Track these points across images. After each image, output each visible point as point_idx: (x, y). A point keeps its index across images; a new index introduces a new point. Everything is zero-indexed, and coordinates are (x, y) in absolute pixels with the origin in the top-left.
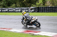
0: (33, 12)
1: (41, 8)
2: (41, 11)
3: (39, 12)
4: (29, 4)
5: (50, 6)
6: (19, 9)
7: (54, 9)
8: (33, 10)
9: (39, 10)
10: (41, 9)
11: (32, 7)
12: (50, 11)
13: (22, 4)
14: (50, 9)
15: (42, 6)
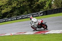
0: (42, 15)
1: (48, 11)
3: (47, 15)
4: (38, 10)
5: (55, 8)
6: (31, 15)
7: (59, 10)
8: (42, 14)
9: (47, 13)
14: (56, 11)
15: (49, 9)
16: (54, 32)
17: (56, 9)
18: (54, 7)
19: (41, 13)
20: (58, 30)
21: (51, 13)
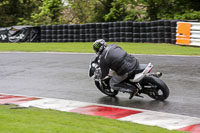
0: (21, 41)
1: (45, 28)
2: (44, 38)
3: (40, 41)
4: (9, 19)
5: (71, 24)
8: (21, 36)
9: (39, 34)
10: (45, 33)
11: (18, 27)
12: (72, 37)
14: (72, 33)
15: (48, 22)
17: (72, 27)
18: (68, 18)
19: (18, 33)
20: (67, 102)
21: (56, 38)
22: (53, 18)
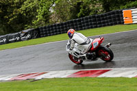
0: (29, 39)
1: (42, 28)
2: (43, 34)
3: (40, 37)
4: (19, 26)
5: (58, 23)
6: (3, 38)
8: (28, 36)
9: (39, 33)
10: (43, 31)
11: (26, 31)
12: (59, 31)
13: (7, 27)
14: (59, 28)
15: (44, 24)
16: (56, 76)
17: (58, 25)
18: (55, 20)
19: (26, 34)
21: (50, 33)
22: (46, 21)
